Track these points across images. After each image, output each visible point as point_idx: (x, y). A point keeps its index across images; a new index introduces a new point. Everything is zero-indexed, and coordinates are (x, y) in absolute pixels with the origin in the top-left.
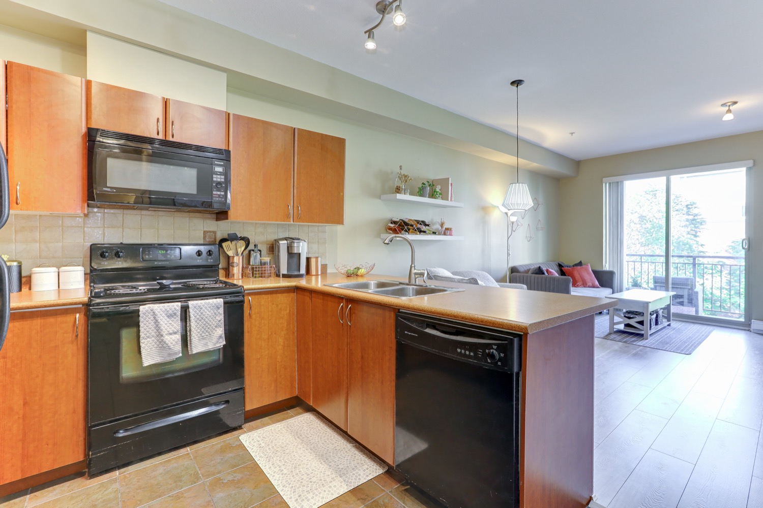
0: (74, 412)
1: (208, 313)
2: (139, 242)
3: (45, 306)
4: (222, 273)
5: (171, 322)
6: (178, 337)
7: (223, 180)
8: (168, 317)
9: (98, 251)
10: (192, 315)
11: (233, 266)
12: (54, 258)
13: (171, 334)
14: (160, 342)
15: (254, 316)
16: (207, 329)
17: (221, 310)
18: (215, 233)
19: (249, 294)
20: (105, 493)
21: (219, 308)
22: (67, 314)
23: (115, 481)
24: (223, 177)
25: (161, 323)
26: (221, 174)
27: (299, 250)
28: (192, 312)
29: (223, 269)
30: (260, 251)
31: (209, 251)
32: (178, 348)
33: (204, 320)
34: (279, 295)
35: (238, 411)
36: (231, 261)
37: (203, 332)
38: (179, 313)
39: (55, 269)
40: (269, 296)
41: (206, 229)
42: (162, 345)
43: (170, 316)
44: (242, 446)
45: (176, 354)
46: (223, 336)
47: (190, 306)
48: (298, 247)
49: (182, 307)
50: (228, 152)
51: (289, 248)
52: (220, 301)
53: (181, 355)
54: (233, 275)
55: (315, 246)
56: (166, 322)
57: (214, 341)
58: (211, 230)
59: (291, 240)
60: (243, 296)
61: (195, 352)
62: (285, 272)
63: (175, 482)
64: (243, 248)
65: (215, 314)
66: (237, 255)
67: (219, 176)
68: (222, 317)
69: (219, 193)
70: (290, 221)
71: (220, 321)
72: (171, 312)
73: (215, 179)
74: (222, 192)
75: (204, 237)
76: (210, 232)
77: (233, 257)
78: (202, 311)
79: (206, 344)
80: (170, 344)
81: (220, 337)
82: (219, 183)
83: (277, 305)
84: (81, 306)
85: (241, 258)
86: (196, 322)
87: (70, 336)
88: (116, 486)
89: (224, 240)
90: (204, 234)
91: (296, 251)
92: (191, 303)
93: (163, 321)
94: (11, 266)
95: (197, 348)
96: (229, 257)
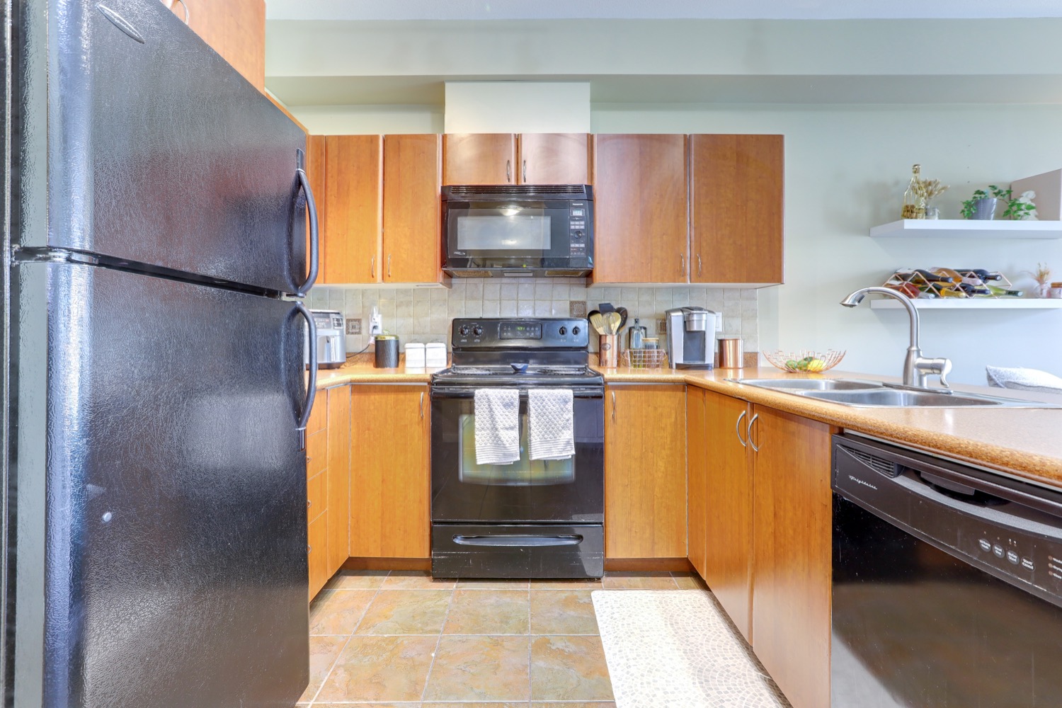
0: (420, 502)
1: (552, 407)
2: (498, 316)
4: (592, 359)
5: (507, 413)
6: (516, 433)
7: (583, 227)
8: (504, 406)
9: (459, 326)
10: (531, 408)
11: (605, 349)
12: (423, 333)
13: (507, 429)
14: (495, 438)
15: (619, 421)
16: (551, 430)
17: (570, 406)
18: (584, 303)
19: (615, 388)
20: (438, 603)
21: (566, 402)
22: (414, 391)
23: (449, 593)
24: (583, 223)
25: (496, 412)
26: (580, 219)
27: (701, 326)
28: (532, 404)
29: (596, 353)
30: (645, 328)
31: (576, 328)
32: (515, 448)
33: (548, 416)
34: (659, 393)
35: (595, 555)
36: (603, 342)
37: (546, 432)
38: (517, 403)
39: (422, 345)
40: (643, 393)
41: (573, 299)
42: (497, 442)
43: (507, 405)
44: (589, 605)
45: (512, 455)
46: (572, 442)
47: (530, 395)
48: (700, 321)
49: (521, 396)
50: (589, 188)
51: (687, 323)
52: (569, 393)
53: (518, 458)
54: (606, 361)
55: (736, 323)
56: (502, 413)
57: (561, 447)
58: (579, 299)
59: (688, 312)
60: (604, 390)
61: (534, 457)
62: (681, 361)
63: (501, 622)
64: (618, 324)
65: (562, 409)
66: (611, 333)
67: (577, 223)
68: (571, 415)
69: (577, 245)
70: (687, 282)
71: (568, 420)
72: (507, 400)
73: (572, 227)
74: (582, 243)
75: (571, 310)
76: (579, 302)
77: (606, 336)
78: (544, 404)
79: (549, 450)
80: (505, 442)
81: (568, 443)
82: (578, 232)
83: (656, 409)
84: (426, 384)
85: (616, 337)
86: (537, 417)
87: (416, 417)
88: (449, 599)
89: (593, 313)
90: (571, 306)
91: (695, 328)
92: (532, 393)
93: (499, 410)
94: (389, 341)
95: (538, 453)
96: (600, 336)
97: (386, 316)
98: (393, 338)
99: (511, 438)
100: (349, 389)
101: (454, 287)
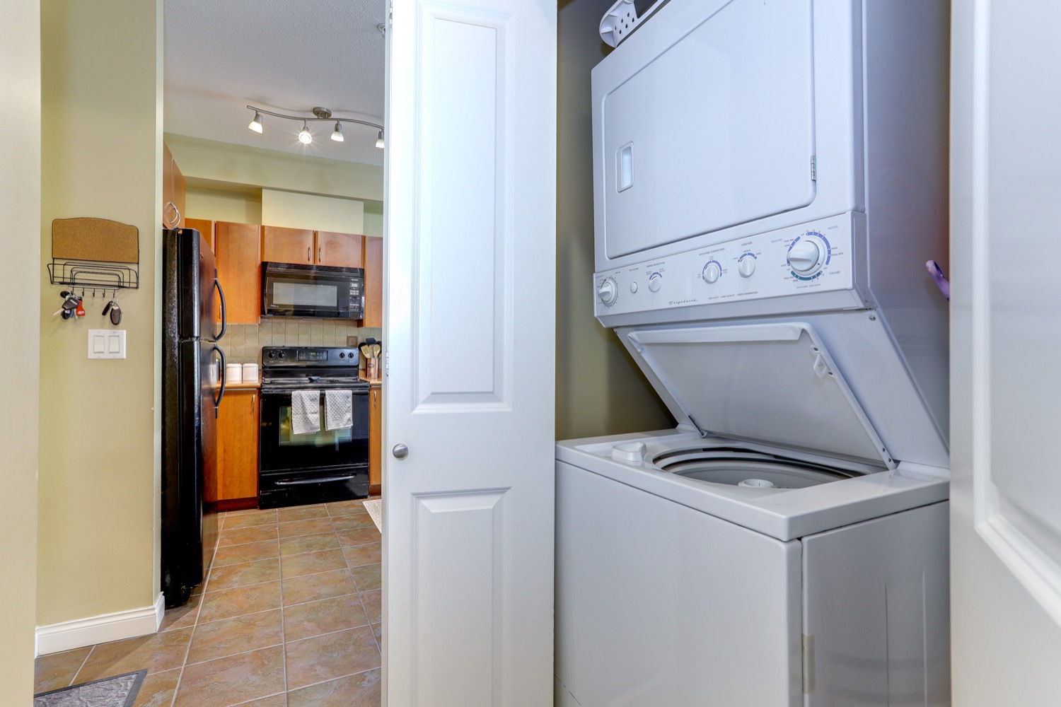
0: (251, 462)
1: (340, 400)
2: (296, 345)
3: (236, 388)
4: (361, 373)
5: (313, 405)
6: (317, 416)
7: (358, 294)
8: (311, 400)
9: (267, 353)
10: (327, 401)
11: (370, 367)
12: (239, 357)
13: (313, 413)
14: (305, 419)
16: (339, 413)
17: (350, 399)
18: (356, 338)
19: (374, 389)
21: (348, 398)
22: (248, 394)
24: (358, 291)
25: (306, 404)
26: (356, 289)
28: (327, 398)
29: (363, 370)
31: (351, 353)
32: (317, 424)
33: (337, 406)
35: (364, 483)
36: (368, 363)
37: (336, 415)
38: (318, 398)
39: (239, 365)
41: (349, 335)
42: (306, 421)
43: (313, 400)
44: (363, 506)
45: (316, 428)
46: (351, 419)
47: (327, 394)
49: (321, 394)
50: (363, 271)
52: (350, 392)
53: (320, 430)
54: (370, 375)
57: (345, 422)
58: (353, 335)
60: (369, 390)
61: (329, 429)
65: (345, 401)
66: (374, 357)
67: (355, 291)
68: (351, 404)
69: (354, 305)
71: (349, 407)
72: (312, 397)
73: (351, 294)
74: (357, 303)
75: (348, 342)
76: (352, 337)
77: (370, 359)
78: (335, 399)
79: (338, 424)
80: (312, 421)
81: (349, 420)
82: (355, 297)
84: (255, 389)
85: (377, 360)
86: (331, 407)
87: (249, 409)
89: (363, 344)
90: (347, 339)
92: (327, 392)
93: (308, 403)
95: (331, 426)
96: (367, 359)
99: (315, 418)
101: (262, 324)
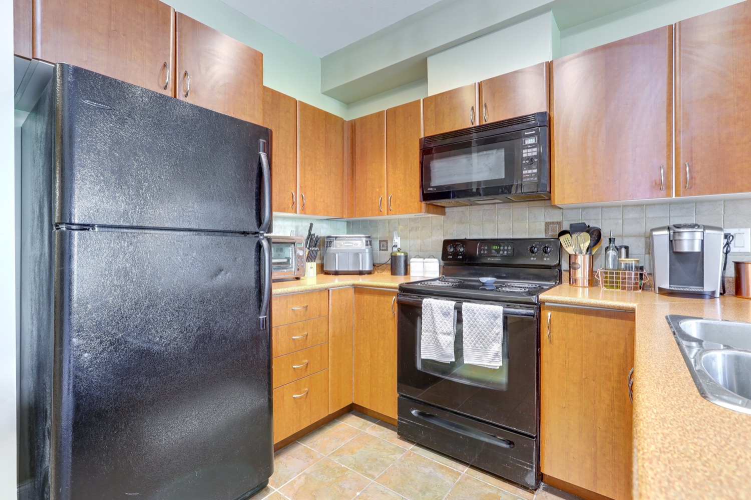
1: (483, 320)
5: (445, 321)
6: (451, 339)
7: (535, 154)
8: (443, 315)
9: (447, 246)
10: (465, 318)
13: (445, 334)
14: (436, 340)
15: (556, 342)
16: (483, 343)
17: (500, 321)
19: (551, 308)
21: (496, 318)
24: (537, 149)
25: (437, 319)
26: (533, 146)
27: (692, 246)
28: (465, 315)
31: (546, 247)
32: (451, 350)
33: (478, 328)
36: (574, 261)
37: (477, 342)
38: (453, 313)
39: (422, 260)
40: (583, 317)
43: (446, 314)
45: (448, 357)
46: (500, 354)
47: (464, 307)
48: (692, 240)
49: (456, 307)
50: (548, 114)
51: (672, 243)
52: (499, 309)
53: (453, 360)
54: (576, 280)
56: (441, 320)
57: (490, 356)
58: (555, 220)
59: (675, 231)
60: (540, 310)
62: (666, 286)
64: (587, 244)
65: (492, 323)
66: (581, 253)
67: (530, 150)
68: (500, 330)
69: (530, 171)
70: (669, 195)
71: (497, 334)
72: (445, 310)
73: (525, 155)
74: (534, 169)
75: (546, 230)
76: (553, 223)
77: (576, 255)
78: (475, 317)
79: (479, 358)
80: (442, 344)
81: (496, 355)
82: (531, 159)
84: (397, 290)
85: (587, 257)
86: (470, 327)
87: (390, 314)
89: (563, 233)
90: (546, 227)
91: (686, 249)
92: (465, 305)
93: (439, 318)
94: (400, 256)
95: (470, 358)
96: (570, 255)
97: (403, 238)
98: (403, 254)
99: (448, 341)
100: (352, 291)
101: (447, 214)
